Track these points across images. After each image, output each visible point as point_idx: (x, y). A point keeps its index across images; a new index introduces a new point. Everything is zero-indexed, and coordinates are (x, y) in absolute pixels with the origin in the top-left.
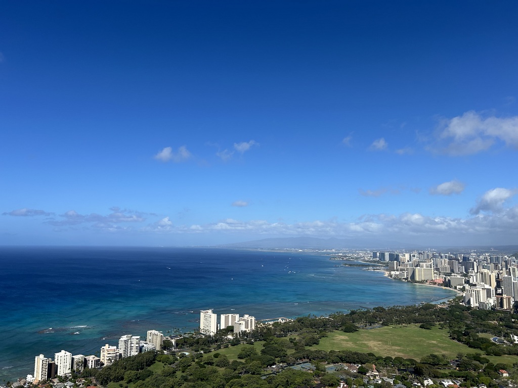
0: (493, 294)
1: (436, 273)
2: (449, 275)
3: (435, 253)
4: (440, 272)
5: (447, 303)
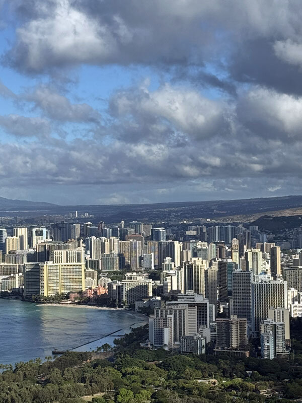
0: (211, 316)
1: (91, 275)
2: (120, 276)
3: (89, 223)
4: (99, 272)
5: (113, 345)
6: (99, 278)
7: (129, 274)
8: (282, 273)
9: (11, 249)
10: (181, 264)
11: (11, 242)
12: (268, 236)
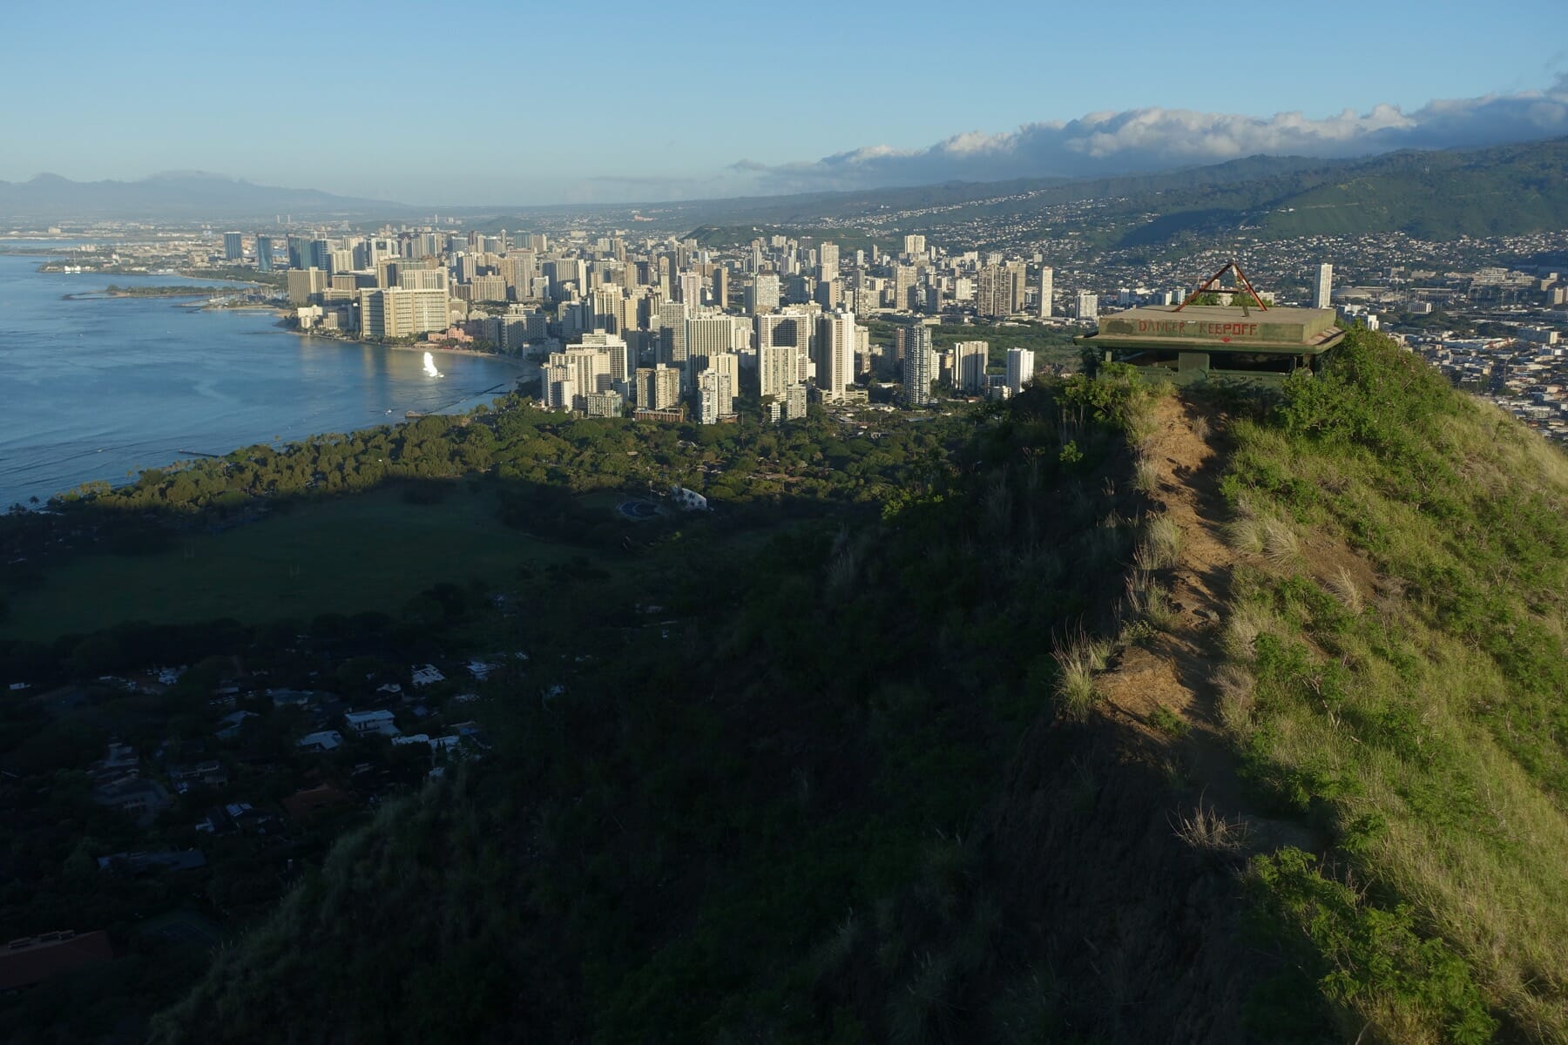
2: (501, 308)
3: (454, 232)
9: (341, 269)
10: (588, 294)
11: (340, 257)
12: (711, 253)
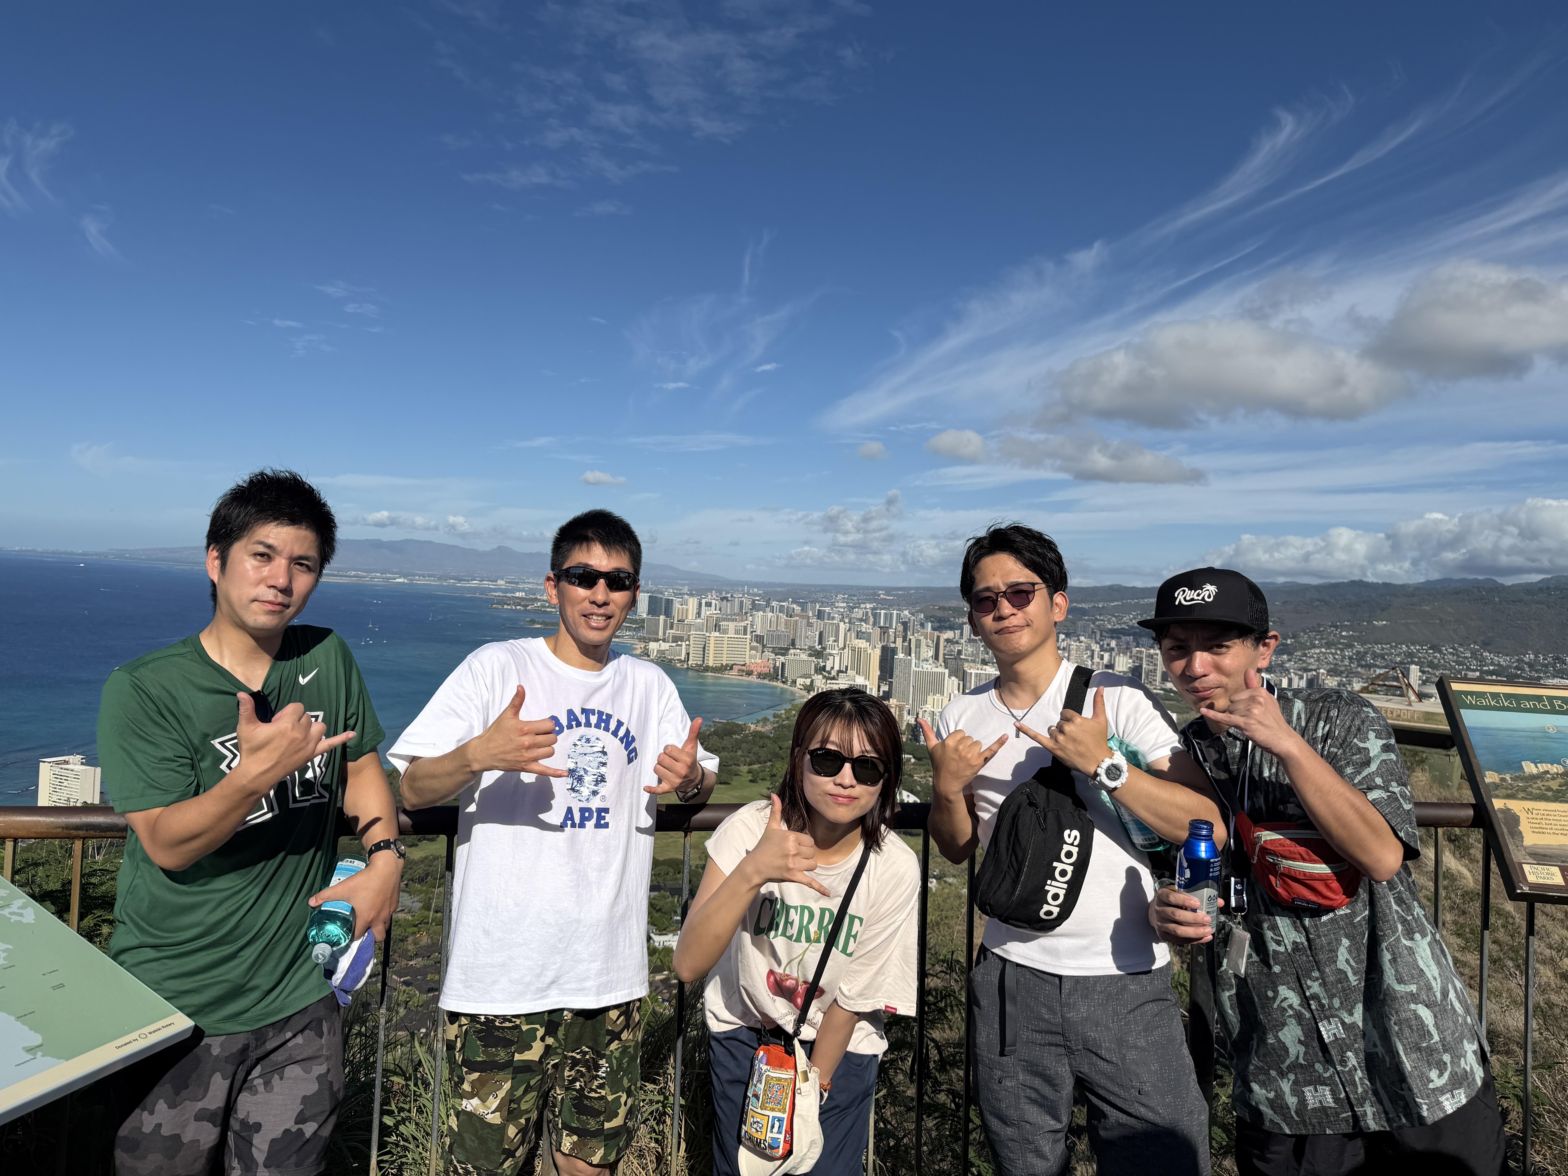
1: (756, 649)
2: (784, 652)
3: (757, 598)
4: (764, 646)
5: (772, 719)
6: (763, 652)
7: (792, 651)
8: (944, 662)
10: (845, 646)
